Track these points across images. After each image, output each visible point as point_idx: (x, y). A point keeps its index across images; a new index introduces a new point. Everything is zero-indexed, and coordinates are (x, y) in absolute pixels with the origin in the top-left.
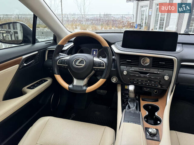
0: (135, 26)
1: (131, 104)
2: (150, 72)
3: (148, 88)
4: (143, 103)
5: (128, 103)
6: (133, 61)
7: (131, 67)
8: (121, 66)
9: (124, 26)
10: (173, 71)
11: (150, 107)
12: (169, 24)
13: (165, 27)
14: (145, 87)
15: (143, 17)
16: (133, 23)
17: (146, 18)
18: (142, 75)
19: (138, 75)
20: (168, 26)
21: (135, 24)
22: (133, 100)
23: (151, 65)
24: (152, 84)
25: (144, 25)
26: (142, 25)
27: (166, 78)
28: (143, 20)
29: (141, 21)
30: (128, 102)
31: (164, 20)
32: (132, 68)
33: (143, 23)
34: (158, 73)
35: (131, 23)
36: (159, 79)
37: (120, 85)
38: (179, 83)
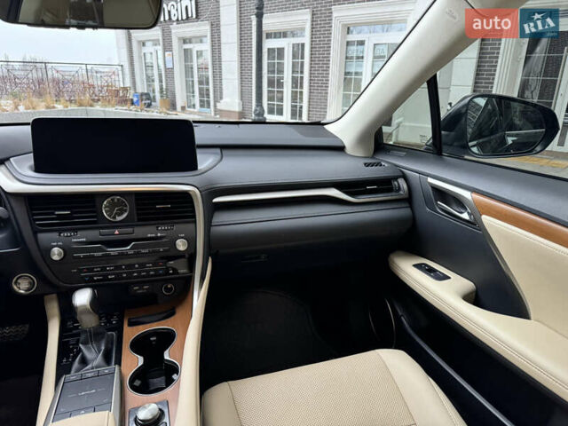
0: (132, 100)
1: (89, 349)
2: (133, 236)
3: (145, 283)
4: (130, 333)
5: (80, 350)
6: (76, 213)
7: (75, 230)
8: (41, 236)
9: (99, 100)
10: (195, 222)
11: (154, 338)
12: (221, 93)
13: (215, 102)
14: (136, 284)
15: (149, 72)
16: (125, 89)
17: (160, 75)
18: (114, 251)
19: (100, 254)
20: (221, 98)
21: (132, 91)
22: (95, 336)
23: (136, 218)
24: (148, 272)
25: (158, 95)
26: (154, 97)
27: (181, 245)
28: (153, 81)
29: (149, 86)
30: (81, 345)
31: (208, 84)
32: (79, 233)
33: (154, 91)
34: (159, 235)
35: (118, 91)
36: (165, 251)
37: (54, 295)
38: (218, 251)
